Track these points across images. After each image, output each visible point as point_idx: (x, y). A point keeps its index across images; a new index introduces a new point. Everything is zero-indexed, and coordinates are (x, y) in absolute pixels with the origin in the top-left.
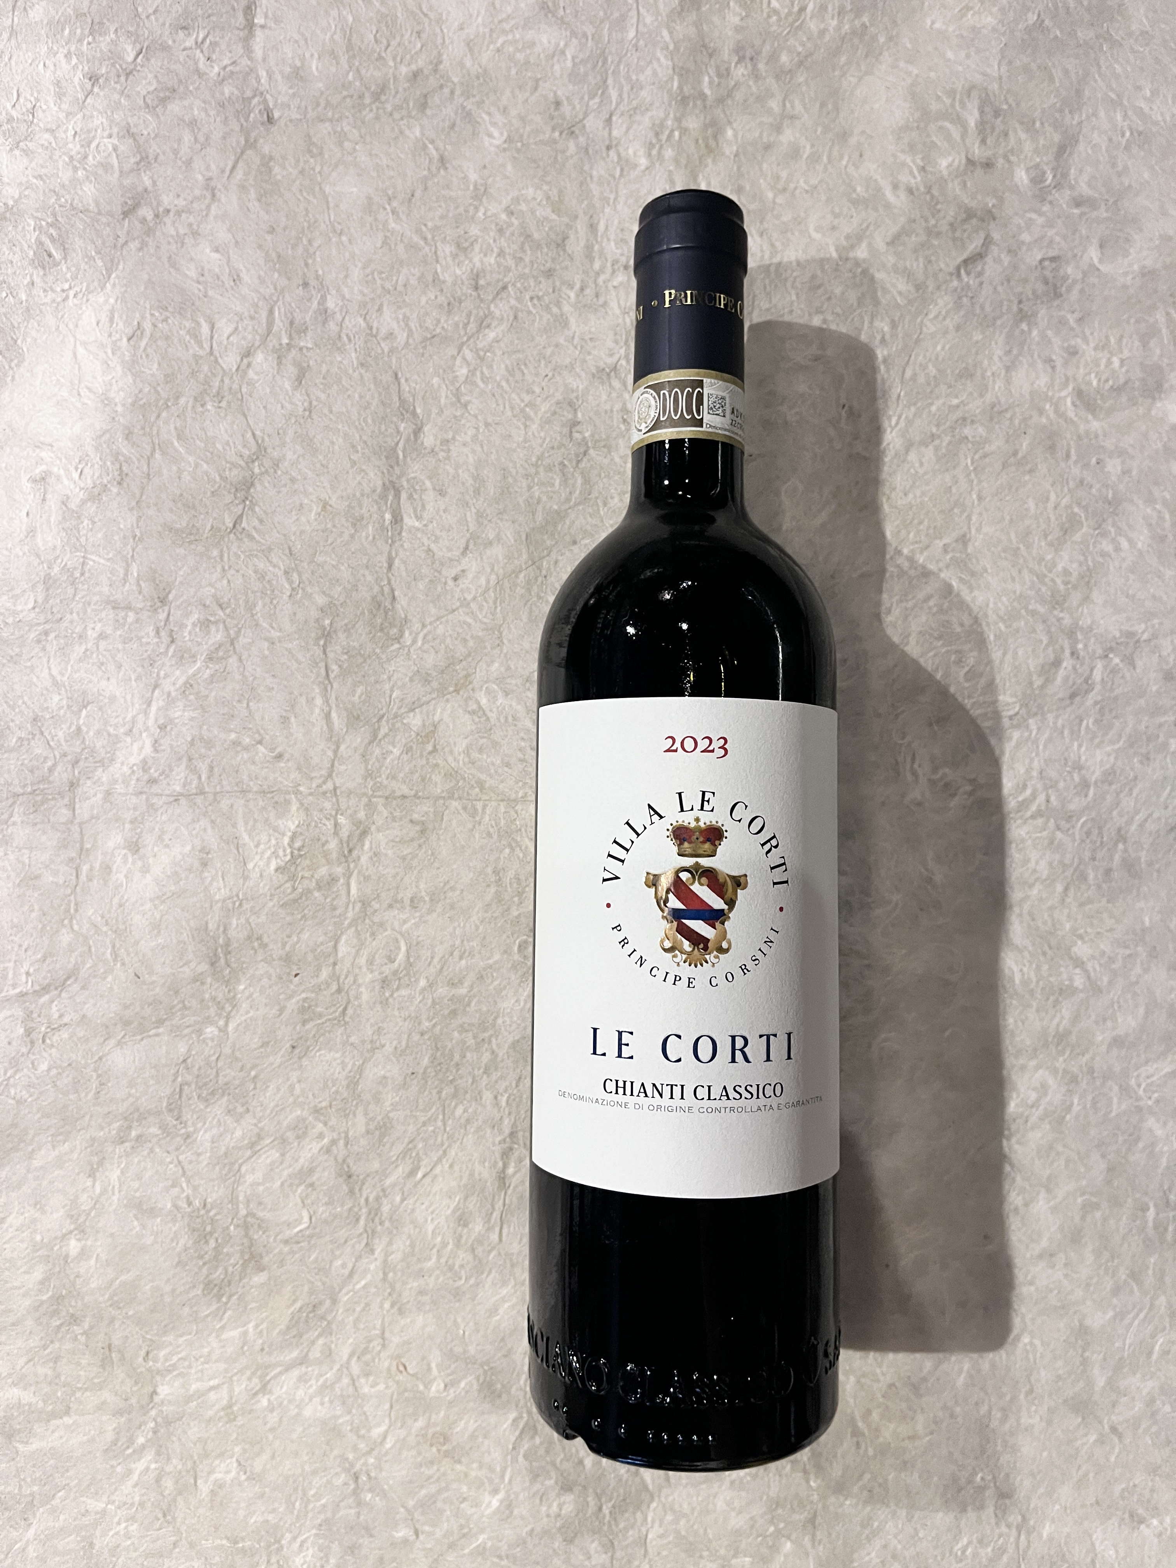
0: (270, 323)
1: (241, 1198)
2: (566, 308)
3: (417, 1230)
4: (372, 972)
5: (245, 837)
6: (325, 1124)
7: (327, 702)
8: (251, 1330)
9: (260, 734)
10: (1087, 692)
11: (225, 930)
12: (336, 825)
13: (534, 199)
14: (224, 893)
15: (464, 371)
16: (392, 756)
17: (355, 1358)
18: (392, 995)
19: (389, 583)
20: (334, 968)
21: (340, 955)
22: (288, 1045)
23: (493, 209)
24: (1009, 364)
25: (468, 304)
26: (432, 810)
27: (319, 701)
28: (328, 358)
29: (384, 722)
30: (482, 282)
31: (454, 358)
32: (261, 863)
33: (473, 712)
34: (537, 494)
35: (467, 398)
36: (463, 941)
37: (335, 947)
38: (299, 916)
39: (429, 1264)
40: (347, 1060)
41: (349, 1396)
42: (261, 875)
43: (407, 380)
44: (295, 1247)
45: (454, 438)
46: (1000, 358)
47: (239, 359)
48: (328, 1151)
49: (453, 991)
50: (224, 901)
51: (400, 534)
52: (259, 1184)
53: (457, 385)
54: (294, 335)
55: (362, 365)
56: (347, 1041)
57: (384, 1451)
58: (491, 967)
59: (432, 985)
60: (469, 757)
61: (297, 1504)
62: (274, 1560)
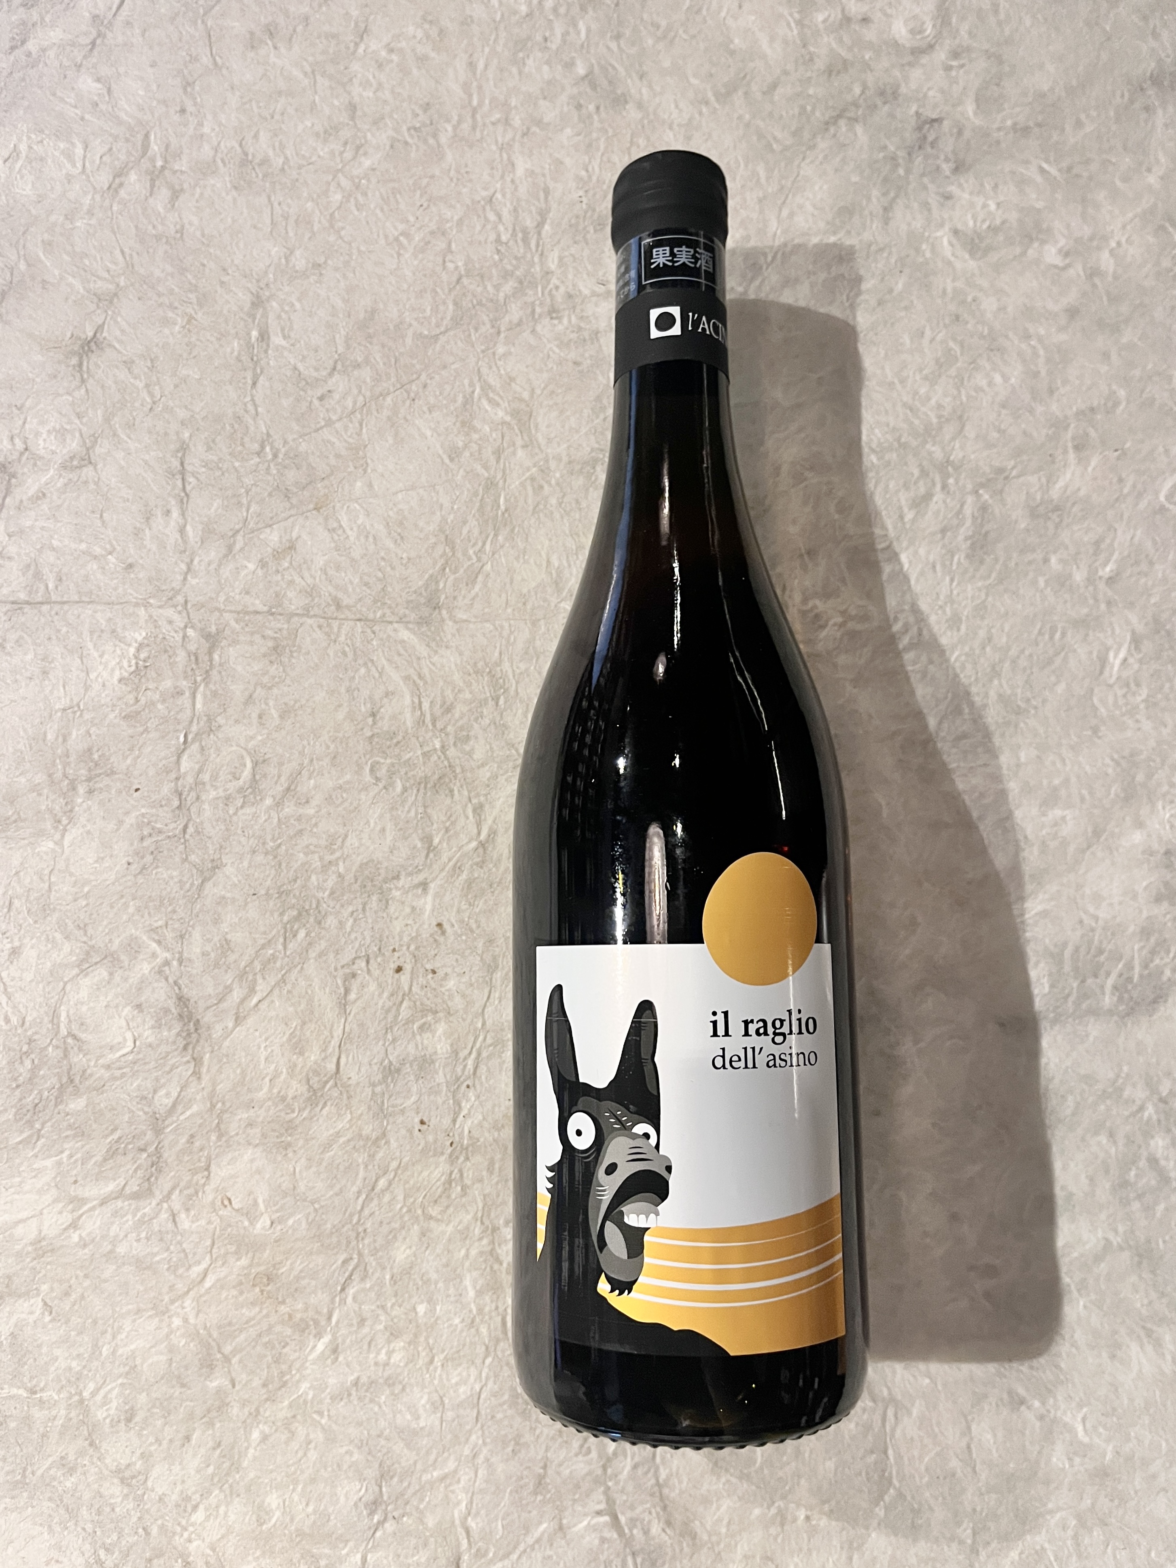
0: (146, 147)
1: (63, 1018)
2: (443, 140)
3: (249, 1058)
4: (216, 788)
5: (90, 645)
6: (159, 942)
7: (183, 515)
8: (65, 1160)
9: (112, 545)
10: (959, 526)
11: (65, 740)
12: (185, 637)
13: (414, 37)
14: (65, 702)
15: (338, 197)
16: (245, 572)
17: (177, 1192)
18: (235, 814)
19: (253, 400)
20: (176, 784)
21: (183, 770)
22: (124, 861)
23: (374, 45)
24: (886, 205)
25: (346, 133)
26: (286, 626)
27: (175, 514)
28: (202, 182)
29: (239, 537)
30: (359, 113)
31: (328, 183)
32: (105, 674)
33: (334, 530)
34: (408, 320)
35: (340, 224)
36: (312, 760)
37: (178, 762)
38: (141, 729)
39: (262, 1094)
40: (185, 879)
41: (167, 1233)
42: (104, 685)
43: (280, 204)
44: (118, 1073)
45: (325, 263)
46: (878, 200)
47: (111, 179)
48: (160, 972)
49: (301, 811)
50: (64, 710)
51: (266, 352)
52: (82, 1003)
53: (331, 211)
54: (169, 158)
55: (236, 188)
56: (186, 859)
57: (203, 1291)
58: (341, 787)
59: (278, 804)
60: (326, 574)
61: (104, 1349)
62: (73, 1414)
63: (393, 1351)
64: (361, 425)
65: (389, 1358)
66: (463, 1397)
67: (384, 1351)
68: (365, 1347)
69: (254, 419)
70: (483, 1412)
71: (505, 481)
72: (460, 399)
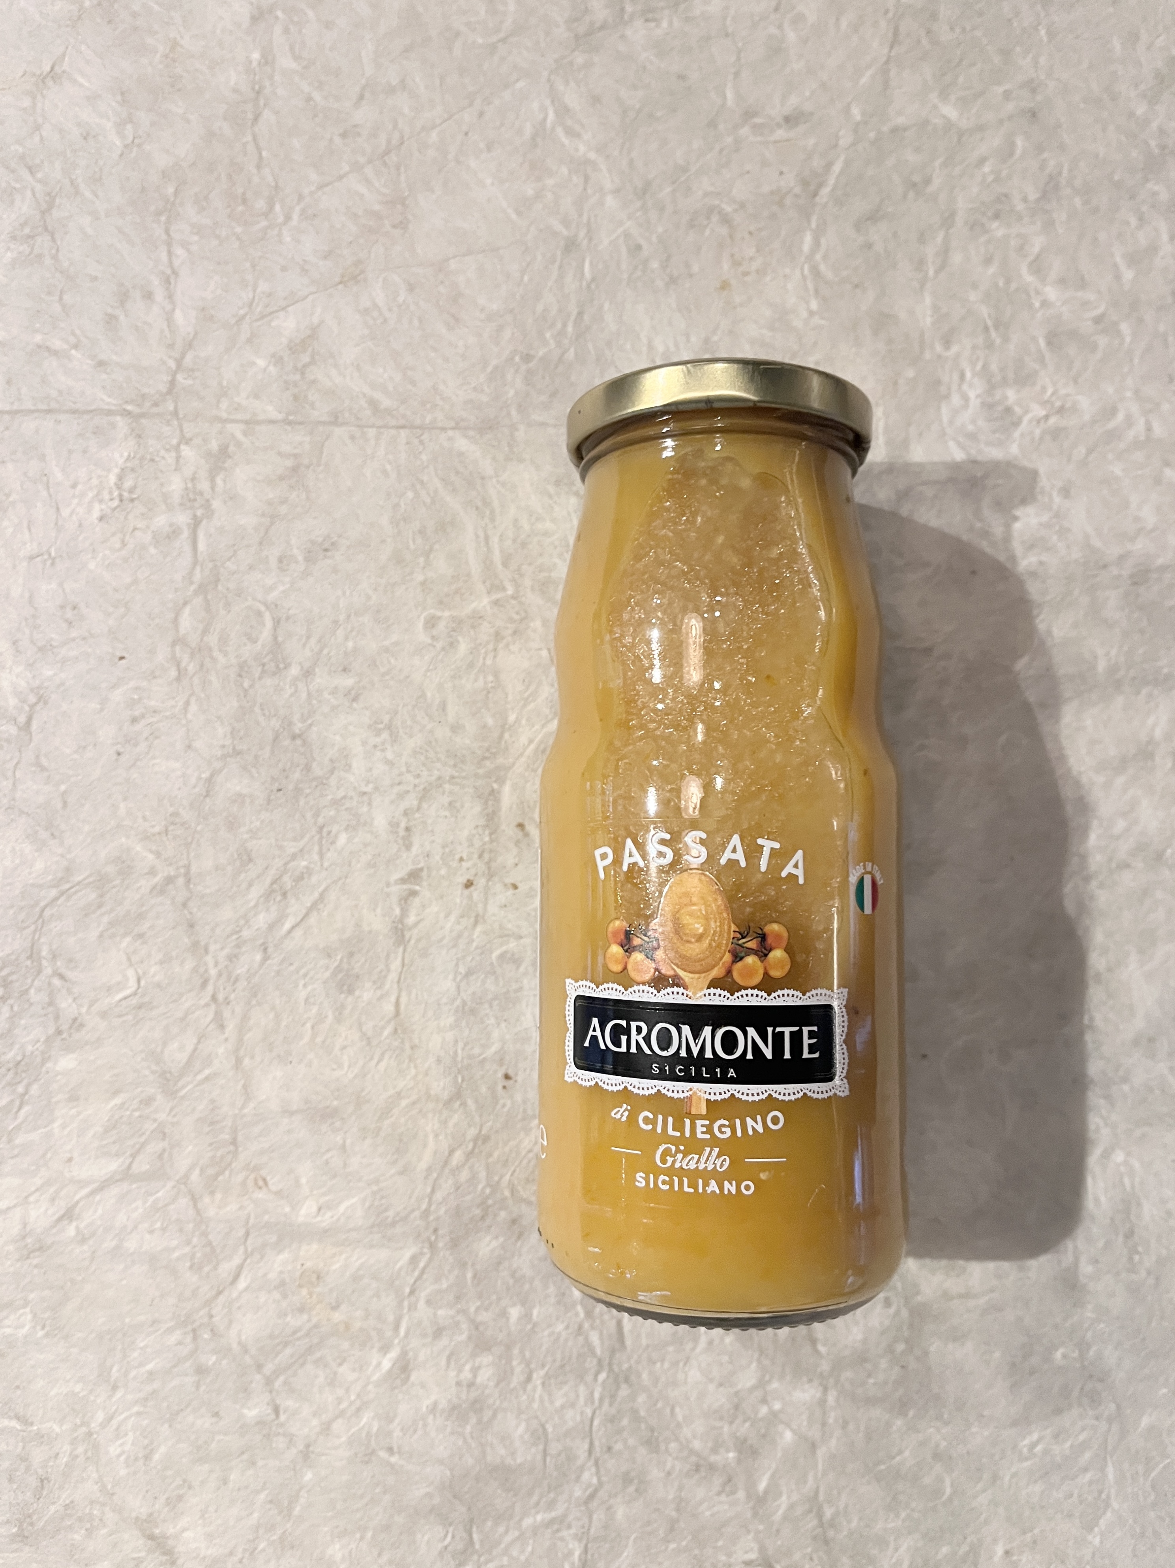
1: (44, 953)
3: (284, 999)
4: (226, 654)
5: (58, 473)
6: (158, 854)
7: (170, 297)
8: (54, 1132)
9: (76, 337)
11: (32, 597)
12: (178, 458)
16: (254, 369)
17: (197, 1172)
18: (251, 686)
19: (255, 139)
20: (173, 649)
21: (182, 631)
22: (112, 750)
26: (308, 439)
27: (159, 295)
29: (244, 326)
32: (81, 510)
33: (366, 312)
34: (455, 26)
36: (349, 616)
37: (176, 621)
38: (128, 580)
39: (299, 1047)
40: (189, 772)
41: (188, 1221)
42: (80, 525)
44: (116, 1022)
48: (163, 891)
49: (337, 681)
50: (31, 558)
51: (271, 77)
52: (68, 935)
56: (189, 747)
57: (235, 1295)
58: (387, 650)
59: (308, 673)
60: (358, 368)
61: (115, 1369)
62: (80, 1450)
63: (479, 1368)
64: (398, 168)
65: (475, 1376)
66: (571, 1424)
67: (468, 1367)
68: (443, 1362)
69: (259, 167)
70: (597, 1443)
71: (591, 240)
72: (528, 130)
